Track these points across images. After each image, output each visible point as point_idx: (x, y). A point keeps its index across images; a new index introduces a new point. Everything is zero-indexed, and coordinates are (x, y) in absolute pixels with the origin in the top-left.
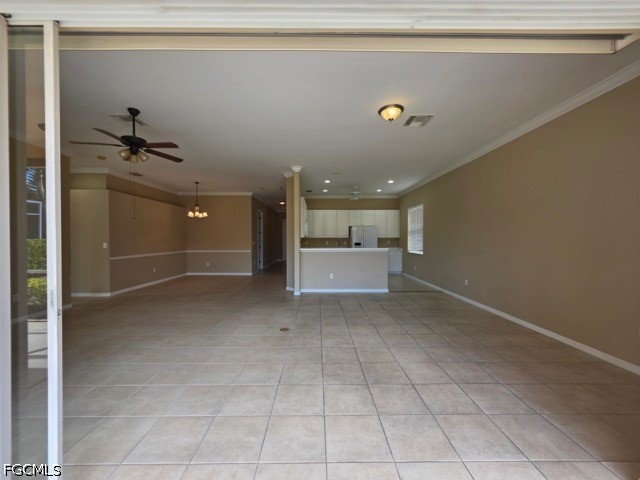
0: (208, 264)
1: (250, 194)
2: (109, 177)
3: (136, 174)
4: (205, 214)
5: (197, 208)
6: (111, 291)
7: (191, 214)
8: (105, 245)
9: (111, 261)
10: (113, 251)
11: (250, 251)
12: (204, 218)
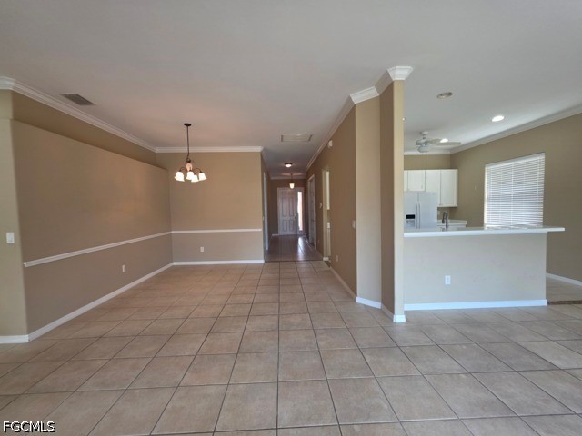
0: (202, 249)
1: (259, 149)
2: (17, 99)
3: (79, 100)
4: (202, 177)
5: (189, 166)
6: (29, 332)
7: (179, 176)
8: (10, 238)
9: (26, 270)
10: (28, 250)
11: (261, 230)
12: (200, 183)
